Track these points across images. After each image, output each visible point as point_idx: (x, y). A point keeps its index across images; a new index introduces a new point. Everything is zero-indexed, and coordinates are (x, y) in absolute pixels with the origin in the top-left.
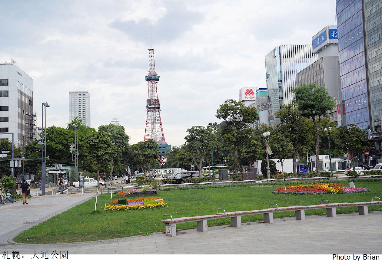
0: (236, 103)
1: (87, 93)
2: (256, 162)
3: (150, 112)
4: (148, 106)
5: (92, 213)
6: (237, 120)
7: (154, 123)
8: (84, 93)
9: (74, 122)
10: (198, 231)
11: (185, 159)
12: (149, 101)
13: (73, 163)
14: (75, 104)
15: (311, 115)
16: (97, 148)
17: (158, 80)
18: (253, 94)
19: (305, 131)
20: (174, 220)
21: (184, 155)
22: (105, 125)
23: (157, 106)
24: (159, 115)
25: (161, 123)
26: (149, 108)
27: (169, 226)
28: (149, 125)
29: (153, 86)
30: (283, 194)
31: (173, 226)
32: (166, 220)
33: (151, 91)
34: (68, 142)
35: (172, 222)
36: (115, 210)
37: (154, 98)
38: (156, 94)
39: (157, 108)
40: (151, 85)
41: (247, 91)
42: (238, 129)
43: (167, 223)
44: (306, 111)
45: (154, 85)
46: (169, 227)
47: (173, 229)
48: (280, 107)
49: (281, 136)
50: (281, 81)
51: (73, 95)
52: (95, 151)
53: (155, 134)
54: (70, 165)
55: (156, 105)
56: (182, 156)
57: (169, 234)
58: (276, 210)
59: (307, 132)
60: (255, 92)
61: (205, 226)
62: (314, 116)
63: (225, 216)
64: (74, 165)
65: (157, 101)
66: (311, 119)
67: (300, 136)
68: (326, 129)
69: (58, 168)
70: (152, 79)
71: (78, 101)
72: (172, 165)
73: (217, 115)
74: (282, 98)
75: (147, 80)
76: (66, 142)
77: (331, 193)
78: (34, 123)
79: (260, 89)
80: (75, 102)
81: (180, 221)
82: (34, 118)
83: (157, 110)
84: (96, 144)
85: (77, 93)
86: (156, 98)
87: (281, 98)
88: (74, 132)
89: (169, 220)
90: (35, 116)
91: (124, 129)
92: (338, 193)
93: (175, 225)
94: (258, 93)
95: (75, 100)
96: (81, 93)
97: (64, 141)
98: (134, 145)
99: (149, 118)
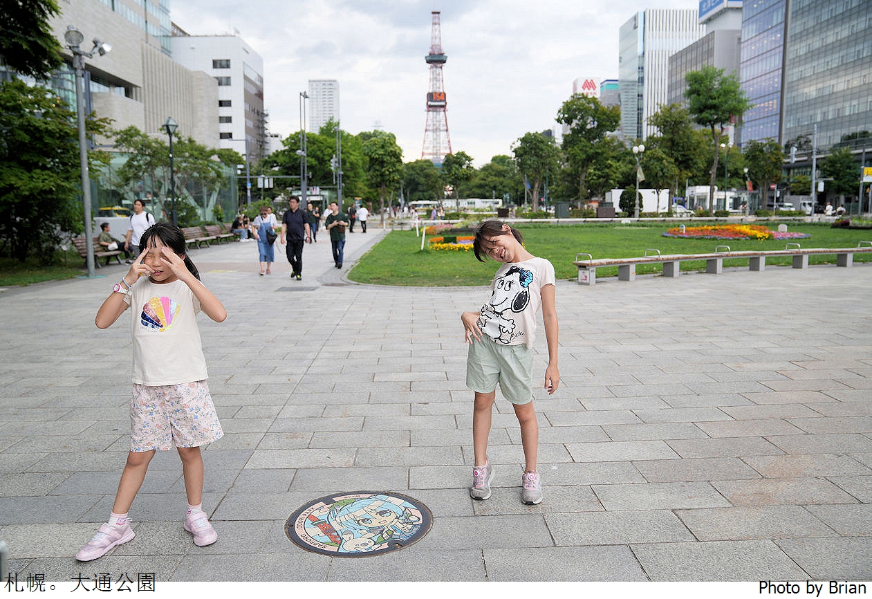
0: (588, 99)
1: (335, 81)
2: (610, 193)
3: (431, 113)
4: (429, 103)
5: (418, 253)
6: (588, 127)
7: (436, 130)
8: (331, 81)
9: (330, 124)
10: (619, 279)
11: (486, 185)
12: (431, 96)
13: (334, 185)
14: (317, 98)
15: (710, 121)
16: (382, 163)
17: (445, 62)
18: (594, 88)
19: (692, 148)
20: (594, 262)
21: (485, 180)
22: (367, 131)
23: (443, 103)
24: (446, 117)
25: (447, 130)
26: (430, 106)
27: (587, 270)
28: (430, 134)
29: (438, 72)
30: (682, 238)
31: (592, 271)
32: (579, 262)
33: (435, 79)
34: (324, 155)
35: (592, 265)
36: (450, 250)
37: (438, 91)
38: (441, 84)
39: (443, 107)
40: (435, 69)
41: (585, 83)
42: (589, 140)
43: (583, 267)
44: (704, 115)
45: (438, 70)
46: (585, 271)
47: (591, 275)
48: (638, 109)
49: (659, 152)
50: (642, 68)
51: (314, 84)
52: (377, 168)
53: (438, 148)
54: (330, 189)
55: (441, 101)
56: (482, 182)
57: (585, 281)
58: (727, 256)
59: (695, 149)
60: (598, 85)
61: (633, 273)
62: (714, 124)
63: (660, 260)
64: (335, 190)
65: (442, 97)
66: (709, 128)
67: (683, 155)
68: (723, 145)
69: (314, 193)
70: (436, 60)
71: (322, 94)
72: (465, 195)
73: (557, 118)
74: (642, 96)
75: (428, 62)
76: (321, 155)
77: (757, 239)
78: (266, 126)
79: (607, 80)
80: (317, 95)
81: (601, 264)
82: (266, 119)
83: (442, 109)
84: (381, 156)
85: (319, 81)
86: (441, 91)
87: (640, 96)
88: (334, 139)
89: (587, 262)
90: (267, 115)
91: (395, 138)
92: (768, 239)
93: (595, 269)
94: (605, 88)
95: (317, 92)
96: (325, 81)
97: (319, 153)
98: (410, 163)
99: (430, 122)
